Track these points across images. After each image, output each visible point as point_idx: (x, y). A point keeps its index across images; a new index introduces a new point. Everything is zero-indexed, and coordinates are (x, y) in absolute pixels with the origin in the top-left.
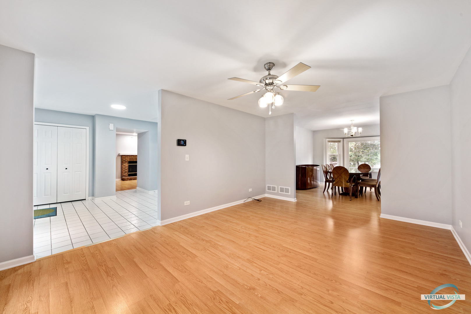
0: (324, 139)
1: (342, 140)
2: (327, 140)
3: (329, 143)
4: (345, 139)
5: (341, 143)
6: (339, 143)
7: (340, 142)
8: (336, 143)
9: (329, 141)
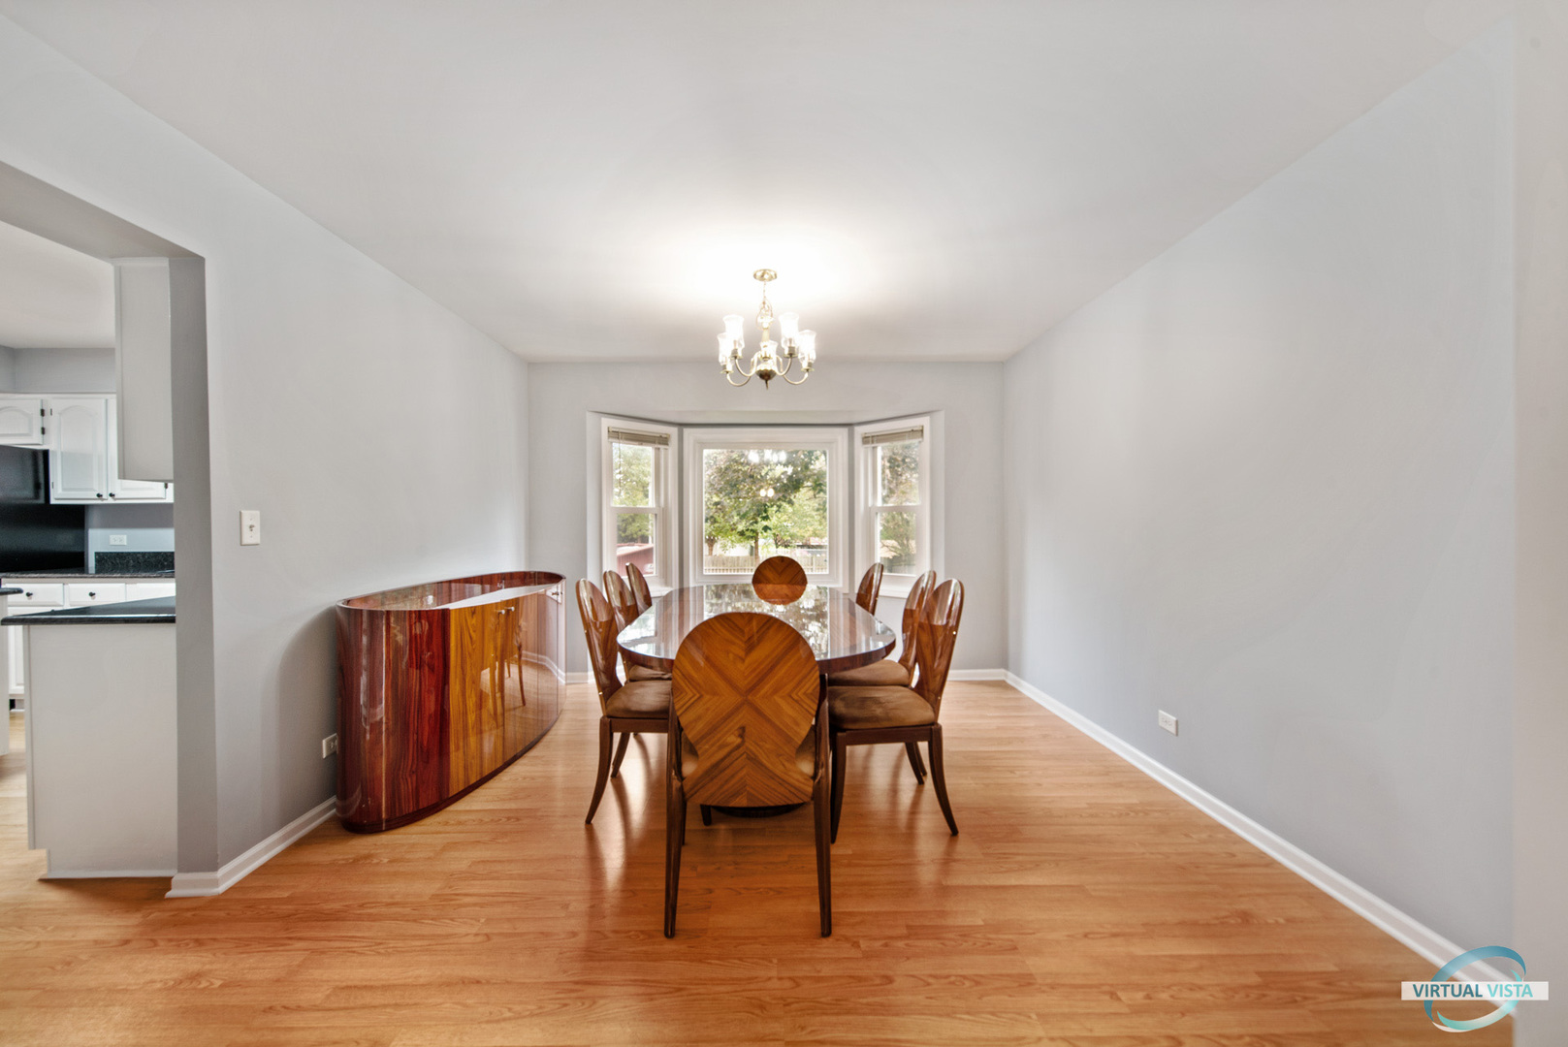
0: (590, 418)
1: (673, 431)
2: (608, 423)
3: (616, 445)
4: (687, 431)
5: (672, 450)
6: (662, 447)
7: (663, 440)
8: (648, 451)
9: (616, 435)
